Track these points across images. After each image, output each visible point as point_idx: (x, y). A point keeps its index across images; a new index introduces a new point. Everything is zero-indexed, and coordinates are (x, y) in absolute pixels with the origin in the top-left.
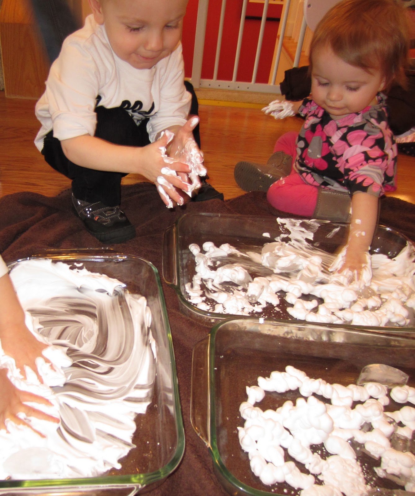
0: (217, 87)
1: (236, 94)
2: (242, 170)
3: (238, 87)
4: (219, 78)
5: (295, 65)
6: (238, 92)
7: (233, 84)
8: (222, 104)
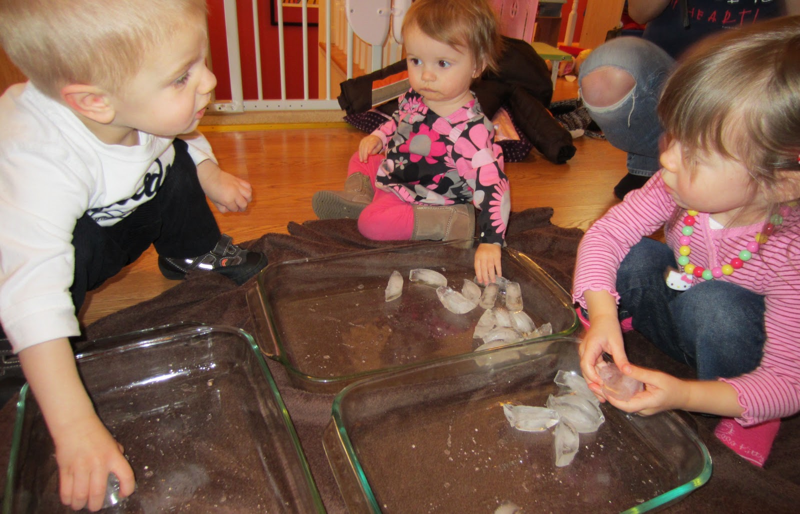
0: (265, 109)
1: (289, 114)
2: (323, 201)
3: (290, 106)
4: (266, 97)
5: (349, 76)
6: (291, 111)
7: (283, 104)
8: (275, 127)
